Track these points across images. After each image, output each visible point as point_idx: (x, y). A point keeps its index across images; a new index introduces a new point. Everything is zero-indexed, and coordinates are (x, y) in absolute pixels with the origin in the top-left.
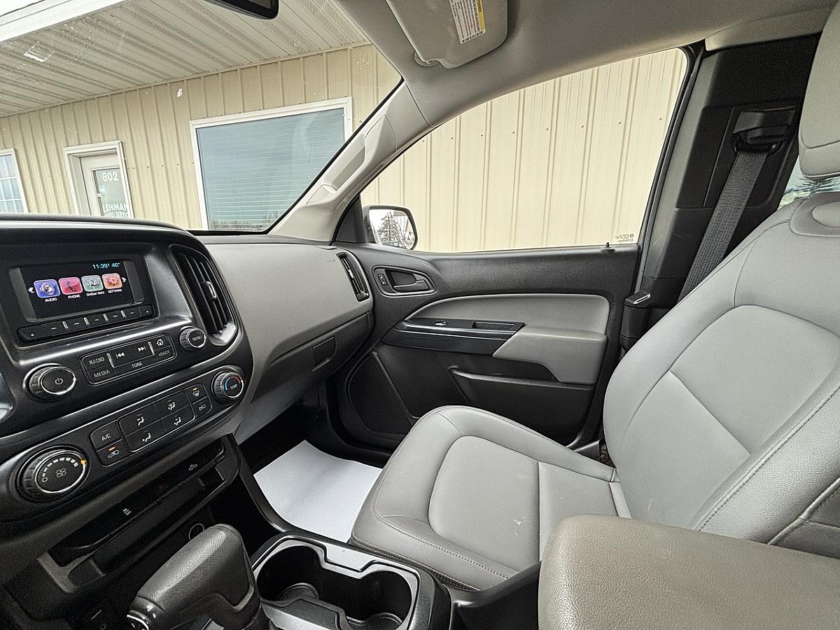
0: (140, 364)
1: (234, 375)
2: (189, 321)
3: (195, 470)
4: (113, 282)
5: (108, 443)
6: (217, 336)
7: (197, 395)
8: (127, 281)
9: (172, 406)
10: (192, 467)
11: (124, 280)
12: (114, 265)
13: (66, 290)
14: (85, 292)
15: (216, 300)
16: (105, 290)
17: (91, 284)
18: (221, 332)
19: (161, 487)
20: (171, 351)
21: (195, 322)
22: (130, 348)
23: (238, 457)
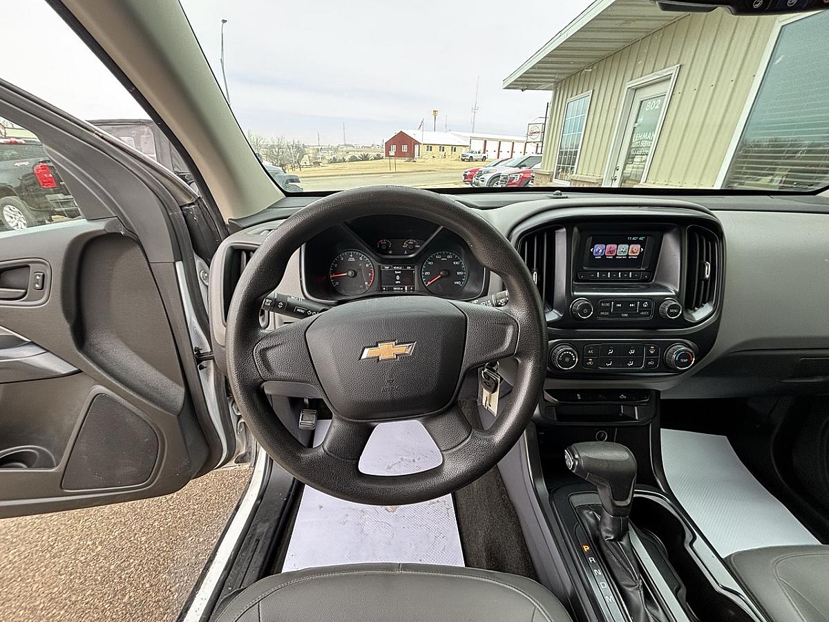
0: (626, 315)
1: (689, 352)
2: (674, 293)
3: (623, 400)
4: (636, 249)
5: (591, 355)
6: (690, 312)
7: (652, 352)
8: (643, 251)
9: (632, 352)
10: (622, 396)
11: (642, 249)
12: (641, 239)
13: (608, 253)
14: (616, 255)
15: (706, 281)
16: (628, 256)
17: (622, 250)
18: (696, 309)
19: (600, 396)
20: (650, 313)
21: (678, 296)
22: (625, 301)
23: (656, 412)
